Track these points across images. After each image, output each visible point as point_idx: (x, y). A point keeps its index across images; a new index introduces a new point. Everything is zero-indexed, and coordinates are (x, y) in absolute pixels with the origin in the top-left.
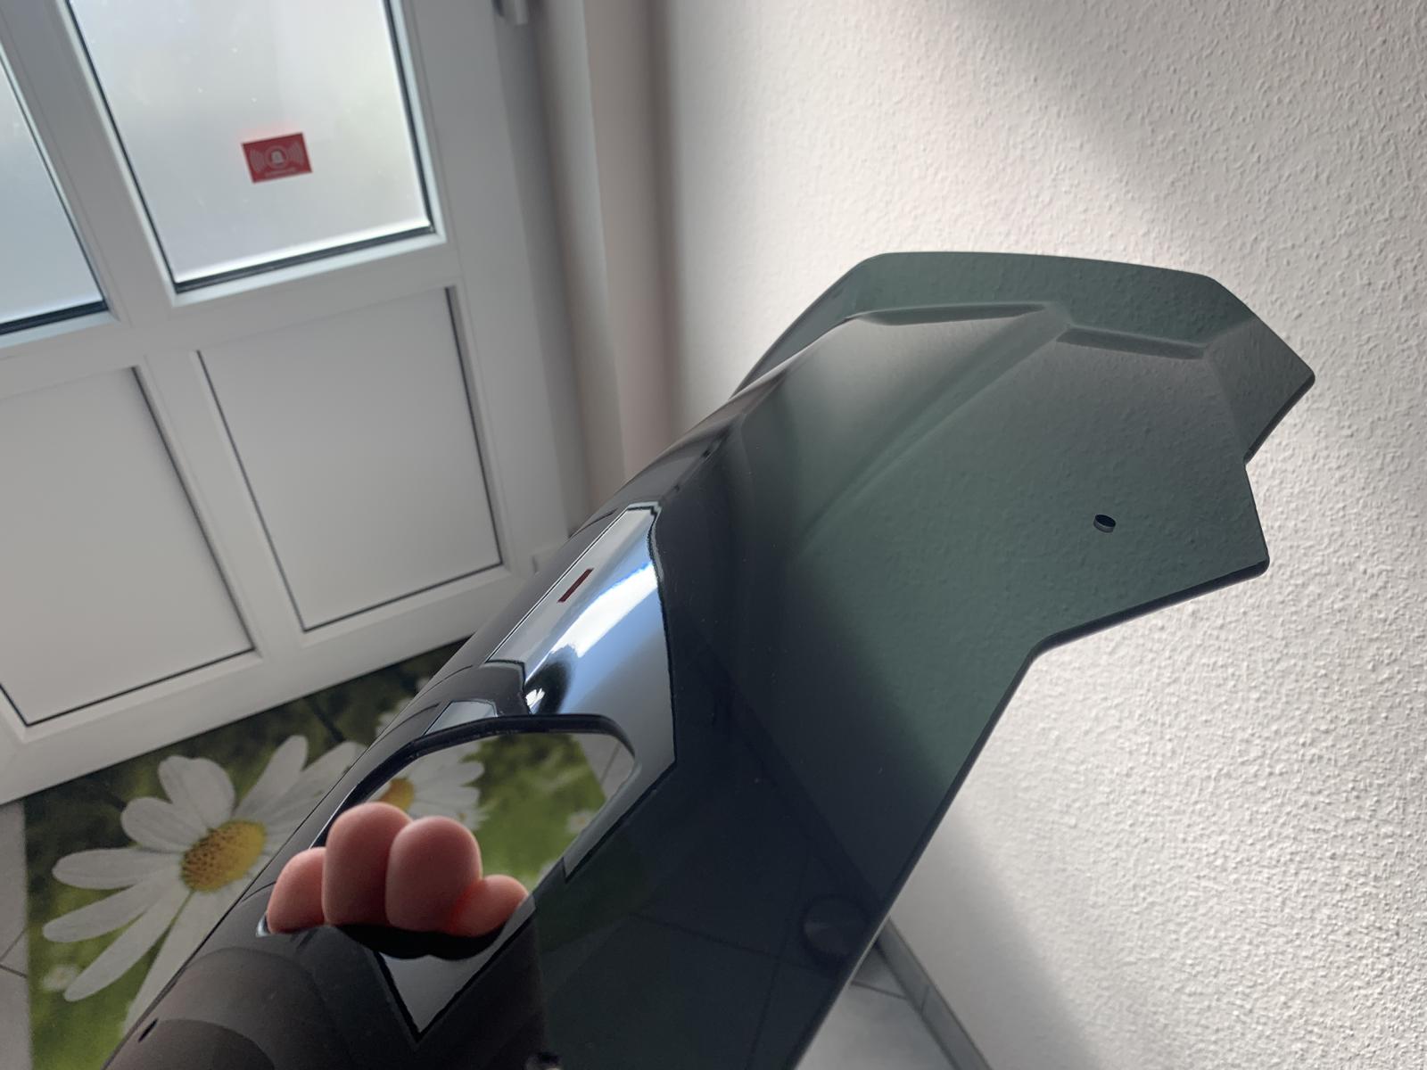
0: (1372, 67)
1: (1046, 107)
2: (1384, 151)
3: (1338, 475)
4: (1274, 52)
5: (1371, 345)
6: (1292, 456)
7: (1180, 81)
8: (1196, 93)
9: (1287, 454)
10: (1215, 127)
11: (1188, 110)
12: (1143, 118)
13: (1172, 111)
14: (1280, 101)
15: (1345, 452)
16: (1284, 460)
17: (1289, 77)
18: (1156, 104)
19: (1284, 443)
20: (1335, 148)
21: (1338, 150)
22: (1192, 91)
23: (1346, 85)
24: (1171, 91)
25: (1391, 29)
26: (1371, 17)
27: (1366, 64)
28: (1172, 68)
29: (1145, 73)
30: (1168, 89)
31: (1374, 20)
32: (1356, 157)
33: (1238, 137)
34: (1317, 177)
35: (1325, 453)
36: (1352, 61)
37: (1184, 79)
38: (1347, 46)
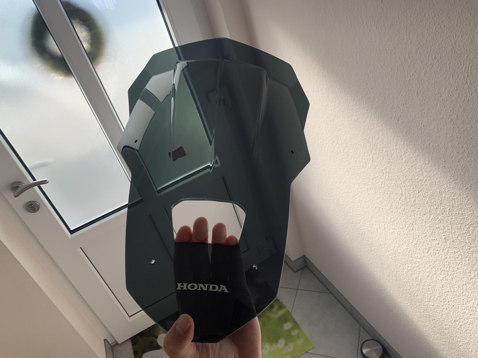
0: (442, 105)
1: (371, 116)
2: (451, 123)
3: (467, 198)
4: (419, 102)
5: (464, 167)
6: (455, 195)
7: (400, 109)
8: (405, 112)
9: (454, 194)
10: (411, 119)
11: (404, 116)
12: (395, 118)
13: (401, 116)
14: (424, 113)
15: (467, 193)
16: (453, 196)
17: (424, 108)
18: (397, 115)
19: (452, 192)
20: (440, 123)
21: (441, 123)
22: (404, 111)
23: (438, 109)
24: (399, 112)
25: (443, 97)
26: (438, 95)
27: (440, 104)
28: (398, 107)
29: (392, 108)
30: (398, 111)
31: (439, 95)
32: (445, 124)
33: (418, 121)
34: (438, 129)
35: (462, 194)
36: (437, 104)
37: (401, 109)
38: (435, 101)
